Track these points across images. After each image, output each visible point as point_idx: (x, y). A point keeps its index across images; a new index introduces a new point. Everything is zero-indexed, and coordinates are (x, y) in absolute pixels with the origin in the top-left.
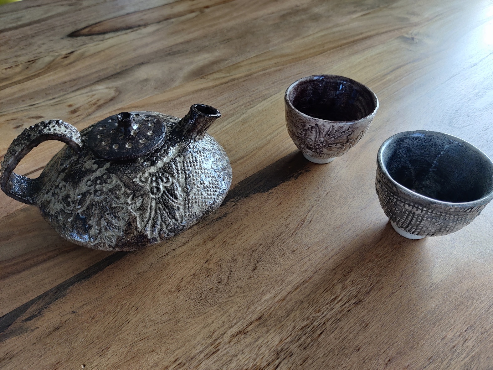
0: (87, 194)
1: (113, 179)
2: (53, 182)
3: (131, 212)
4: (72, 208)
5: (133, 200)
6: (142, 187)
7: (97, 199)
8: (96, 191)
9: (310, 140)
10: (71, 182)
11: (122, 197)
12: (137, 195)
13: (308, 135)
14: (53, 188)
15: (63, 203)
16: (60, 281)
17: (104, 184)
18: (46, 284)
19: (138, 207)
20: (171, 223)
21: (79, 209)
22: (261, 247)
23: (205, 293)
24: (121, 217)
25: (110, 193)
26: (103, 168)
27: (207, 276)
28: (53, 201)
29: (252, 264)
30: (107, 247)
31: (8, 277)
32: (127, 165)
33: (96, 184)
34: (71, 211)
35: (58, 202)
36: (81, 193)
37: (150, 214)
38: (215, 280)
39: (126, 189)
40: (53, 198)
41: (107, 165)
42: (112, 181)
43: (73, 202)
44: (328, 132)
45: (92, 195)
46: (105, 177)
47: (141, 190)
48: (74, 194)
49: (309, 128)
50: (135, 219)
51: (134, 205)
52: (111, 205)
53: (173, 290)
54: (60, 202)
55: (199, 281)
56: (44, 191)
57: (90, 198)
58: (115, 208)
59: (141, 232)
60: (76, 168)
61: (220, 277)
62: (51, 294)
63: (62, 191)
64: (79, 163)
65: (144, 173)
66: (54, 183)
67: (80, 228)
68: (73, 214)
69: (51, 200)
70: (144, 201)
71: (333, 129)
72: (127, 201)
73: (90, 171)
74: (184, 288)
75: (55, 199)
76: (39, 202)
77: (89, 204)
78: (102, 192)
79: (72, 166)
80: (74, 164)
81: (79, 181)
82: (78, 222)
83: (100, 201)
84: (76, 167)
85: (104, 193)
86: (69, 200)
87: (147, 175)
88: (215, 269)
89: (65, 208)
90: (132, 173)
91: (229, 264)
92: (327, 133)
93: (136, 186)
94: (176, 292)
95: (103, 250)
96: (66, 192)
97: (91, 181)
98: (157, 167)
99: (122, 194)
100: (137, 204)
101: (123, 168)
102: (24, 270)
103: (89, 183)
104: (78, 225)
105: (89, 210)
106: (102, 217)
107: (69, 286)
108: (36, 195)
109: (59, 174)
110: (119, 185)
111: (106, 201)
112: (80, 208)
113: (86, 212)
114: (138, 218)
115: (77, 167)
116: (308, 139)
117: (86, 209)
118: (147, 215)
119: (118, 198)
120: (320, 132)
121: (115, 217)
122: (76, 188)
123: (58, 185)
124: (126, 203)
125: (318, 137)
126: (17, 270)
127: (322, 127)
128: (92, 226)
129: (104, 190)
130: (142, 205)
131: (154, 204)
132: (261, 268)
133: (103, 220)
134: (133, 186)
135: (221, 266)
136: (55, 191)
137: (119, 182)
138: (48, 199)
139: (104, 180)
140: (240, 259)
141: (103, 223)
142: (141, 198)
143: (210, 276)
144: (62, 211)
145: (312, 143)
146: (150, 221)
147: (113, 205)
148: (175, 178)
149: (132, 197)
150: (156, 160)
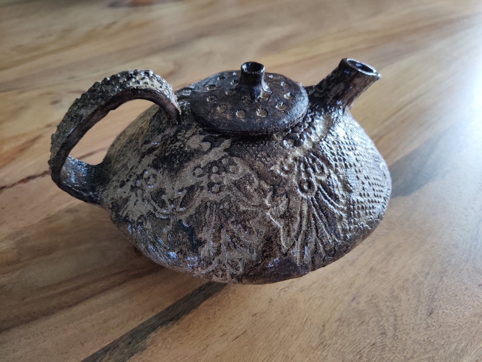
0: (196, 188)
1: (238, 165)
2: (131, 169)
3: (271, 220)
4: (170, 210)
5: (273, 200)
6: (286, 181)
7: (212, 197)
8: (211, 185)
10: (165, 168)
11: (256, 195)
12: (280, 192)
14: (132, 179)
15: (152, 202)
16: (134, 324)
17: (224, 174)
18: (113, 329)
19: (281, 213)
20: (331, 241)
21: (182, 213)
22: (429, 277)
23: (366, 350)
24: (254, 229)
25: (234, 188)
26: (219, 149)
27: (360, 322)
28: (133, 199)
29: (424, 305)
30: (228, 276)
31: (53, 313)
32: (258, 144)
33: (210, 172)
34: (167, 215)
35: (143, 200)
36: (186, 186)
37: (301, 225)
38: (376, 330)
39: (262, 182)
40: (133, 194)
41: (226, 143)
42: (237, 169)
43: (172, 202)
45: (204, 191)
46: (224, 161)
47: (284, 184)
48: (173, 189)
50: (278, 231)
51: (275, 208)
52: (238, 208)
53: (314, 345)
54: (146, 201)
55: (351, 331)
56: (115, 184)
57: (201, 196)
58: (244, 212)
59: (286, 255)
60: (173, 148)
61: (382, 326)
62: (122, 345)
63: (149, 183)
64: (178, 140)
65: (286, 158)
66: (133, 171)
67: (184, 243)
68: (172, 221)
69: (130, 197)
70: (291, 203)
72: (263, 201)
73: (198, 152)
74: (329, 342)
75: (136, 195)
76: (108, 201)
77: (200, 206)
78: (222, 186)
79: (165, 144)
80: (169, 142)
81: (181, 166)
82: (180, 234)
83: (218, 201)
84: (173, 145)
85: (226, 188)
86: (164, 197)
87: (290, 160)
88: (370, 311)
89: (155, 210)
90: (269, 156)
91: (389, 304)
93: (276, 178)
94: (319, 348)
95: (219, 281)
96: (157, 185)
97: (202, 168)
98: (304, 149)
99: (255, 190)
100: (280, 206)
101: (254, 148)
102: (76, 303)
103: (198, 171)
104: (181, 238)
105: (201, 214)
106: (222, 227)
107: (149, 333)
108: (102, 190)
109: (142, 157)
110: (250, 175)
111: (230, 200)
112: (185, 212)
113: (196, 218)
114: (282, 230)
115: (176, 146)
117: (194, 212)
118: (296, 226)
119: (248, 196)
121: (245, 227)
122: (175, 179)
123: (142, 175)
124: (262, 205)
126: (67, 303)
128: (205, 242)
129: (225, 183)
130: (289, 209)
131: (305, 209)
132: (440, 312)
133: (223, 231)
134: (272, 178)
135: (377, 307)
136: (136, 183)
137: (248, 170)
138: (124, 196)
139: (224, 167)
140: (403, 296)
141: (225, 237)
142: (285, 198)
143: (365, 323)
144: (151, 215)
146: (300, 236)
147: (241, 208)
148: (332, 168)
149: (271, 196)
150: (300, 138)
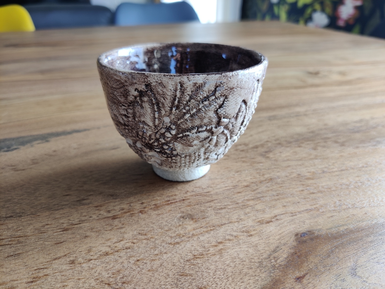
9: (145, 127)
13: (138, 114)
44: (175, 99)
49: (136, 97)
71: (183, 92)
92: (173, 103)
116: (141, 125)
120: (158, 104)
125: (157, 115)
127: (160, 89)
145: (150, 133)
